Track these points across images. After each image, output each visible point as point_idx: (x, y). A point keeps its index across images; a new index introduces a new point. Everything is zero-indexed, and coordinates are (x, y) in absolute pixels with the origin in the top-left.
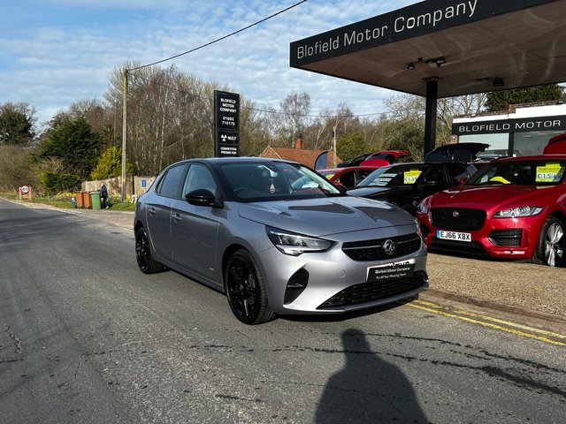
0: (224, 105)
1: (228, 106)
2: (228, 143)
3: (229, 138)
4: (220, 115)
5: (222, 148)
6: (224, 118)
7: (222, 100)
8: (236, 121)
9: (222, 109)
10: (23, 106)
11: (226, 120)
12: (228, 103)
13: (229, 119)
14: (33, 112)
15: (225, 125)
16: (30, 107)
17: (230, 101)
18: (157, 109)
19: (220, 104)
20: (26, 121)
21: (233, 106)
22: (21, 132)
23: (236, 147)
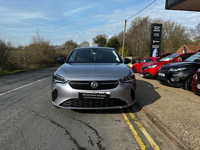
0: (155, 29)
1: (157, 29)
2: (156, 44)
3: (156, 42)
4: (153, 33)
5: (153, 46)
6: (155, 34)
7: (154, 27)
8: (160, 35)
9: (154, 31)
10: (105, 35)
11: (155, 35)
12: (157, 28)
13: (157, 34)
14: (107, 37)
15: (155, 37)
16: (106, 35)
17: (158, 27)
18: (142, 33)
19: (153, 29)
20: (105, 40)
21: (159, 29)
22: (104, 43)
23: (159, 45)
